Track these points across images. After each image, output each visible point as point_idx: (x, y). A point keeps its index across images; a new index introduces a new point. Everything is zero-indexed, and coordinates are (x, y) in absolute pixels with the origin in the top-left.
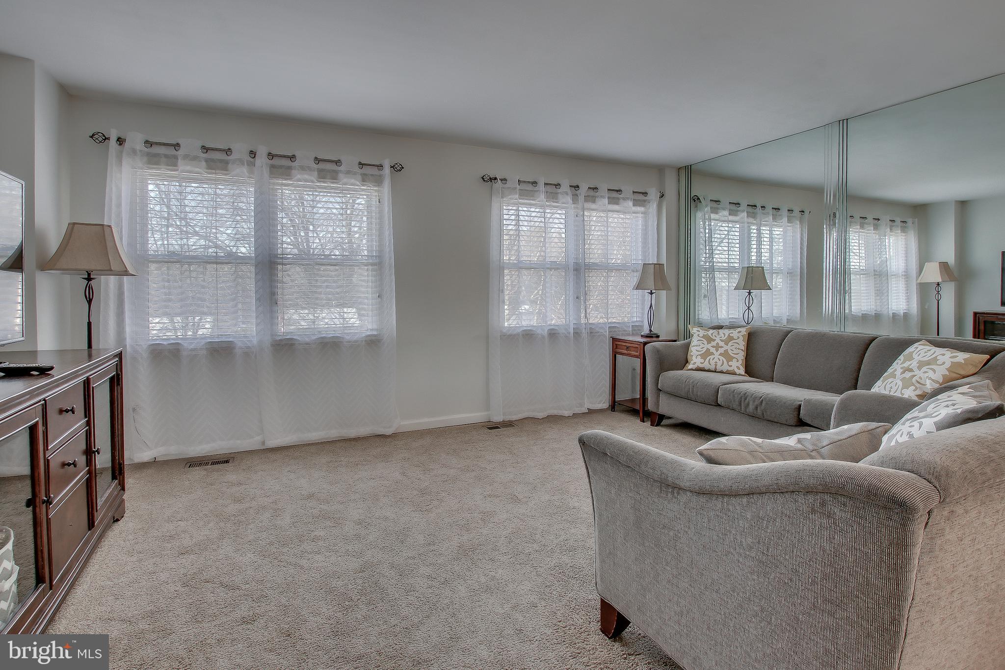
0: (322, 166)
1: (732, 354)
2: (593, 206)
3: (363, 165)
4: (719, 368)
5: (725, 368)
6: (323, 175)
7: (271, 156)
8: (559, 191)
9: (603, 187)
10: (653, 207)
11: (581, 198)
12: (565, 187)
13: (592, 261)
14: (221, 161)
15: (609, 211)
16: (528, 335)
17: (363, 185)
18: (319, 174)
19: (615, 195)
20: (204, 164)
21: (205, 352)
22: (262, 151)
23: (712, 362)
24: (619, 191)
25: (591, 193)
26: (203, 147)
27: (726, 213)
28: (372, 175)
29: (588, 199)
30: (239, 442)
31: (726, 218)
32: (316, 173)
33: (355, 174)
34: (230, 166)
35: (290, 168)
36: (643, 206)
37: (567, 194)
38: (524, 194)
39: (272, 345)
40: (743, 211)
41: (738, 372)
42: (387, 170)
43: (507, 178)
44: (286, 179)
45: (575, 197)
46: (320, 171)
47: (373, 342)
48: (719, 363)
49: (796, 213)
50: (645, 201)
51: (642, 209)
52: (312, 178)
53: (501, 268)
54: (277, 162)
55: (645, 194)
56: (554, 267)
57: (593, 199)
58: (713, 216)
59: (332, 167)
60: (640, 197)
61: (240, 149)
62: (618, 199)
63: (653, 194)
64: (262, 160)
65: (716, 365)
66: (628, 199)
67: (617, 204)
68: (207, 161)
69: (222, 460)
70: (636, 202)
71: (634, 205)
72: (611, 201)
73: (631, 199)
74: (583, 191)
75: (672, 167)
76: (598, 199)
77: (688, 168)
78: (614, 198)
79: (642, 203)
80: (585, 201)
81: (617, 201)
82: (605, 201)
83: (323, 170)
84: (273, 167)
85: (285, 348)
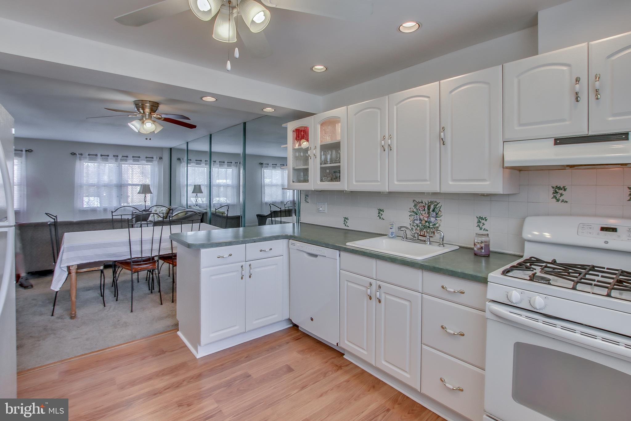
2: (126, 163)
8: (108, 158)
9: (130, 156)
10: (156, 163)
11: (119, 160)
12: (111, 156)
15: (134, 164)
24: (139, 157)
25: (124, 158)
28: (19, 154)
29: (121, 160)
31: (194, 166)
36: (152, 162)
37: (112, 159)
38: (91, 159)
40: (203, 163)
42: (24, 152)
43: (83, 153)
45: (116, 159)
49: (233, 164)
50: (152, 160)
53: (81, 186)
55: (152, 158)
57: (126, 160)
58: (188, 165)
60: (149, 159)
62: (139, 160)
63: (156, 158)
66: (142, 160)
67: (139, 162)
70: (147, 161)
71: (147, 162)
72: (134, 160)
73: (145, 160)
74: (120, 157)
75: (166, 148)
76: (128, 160)
77: (171, 149)
78: (136, 160)
79: (151, 161)
80: (121, 161)
81: (138, 161)
82: (131, 161)
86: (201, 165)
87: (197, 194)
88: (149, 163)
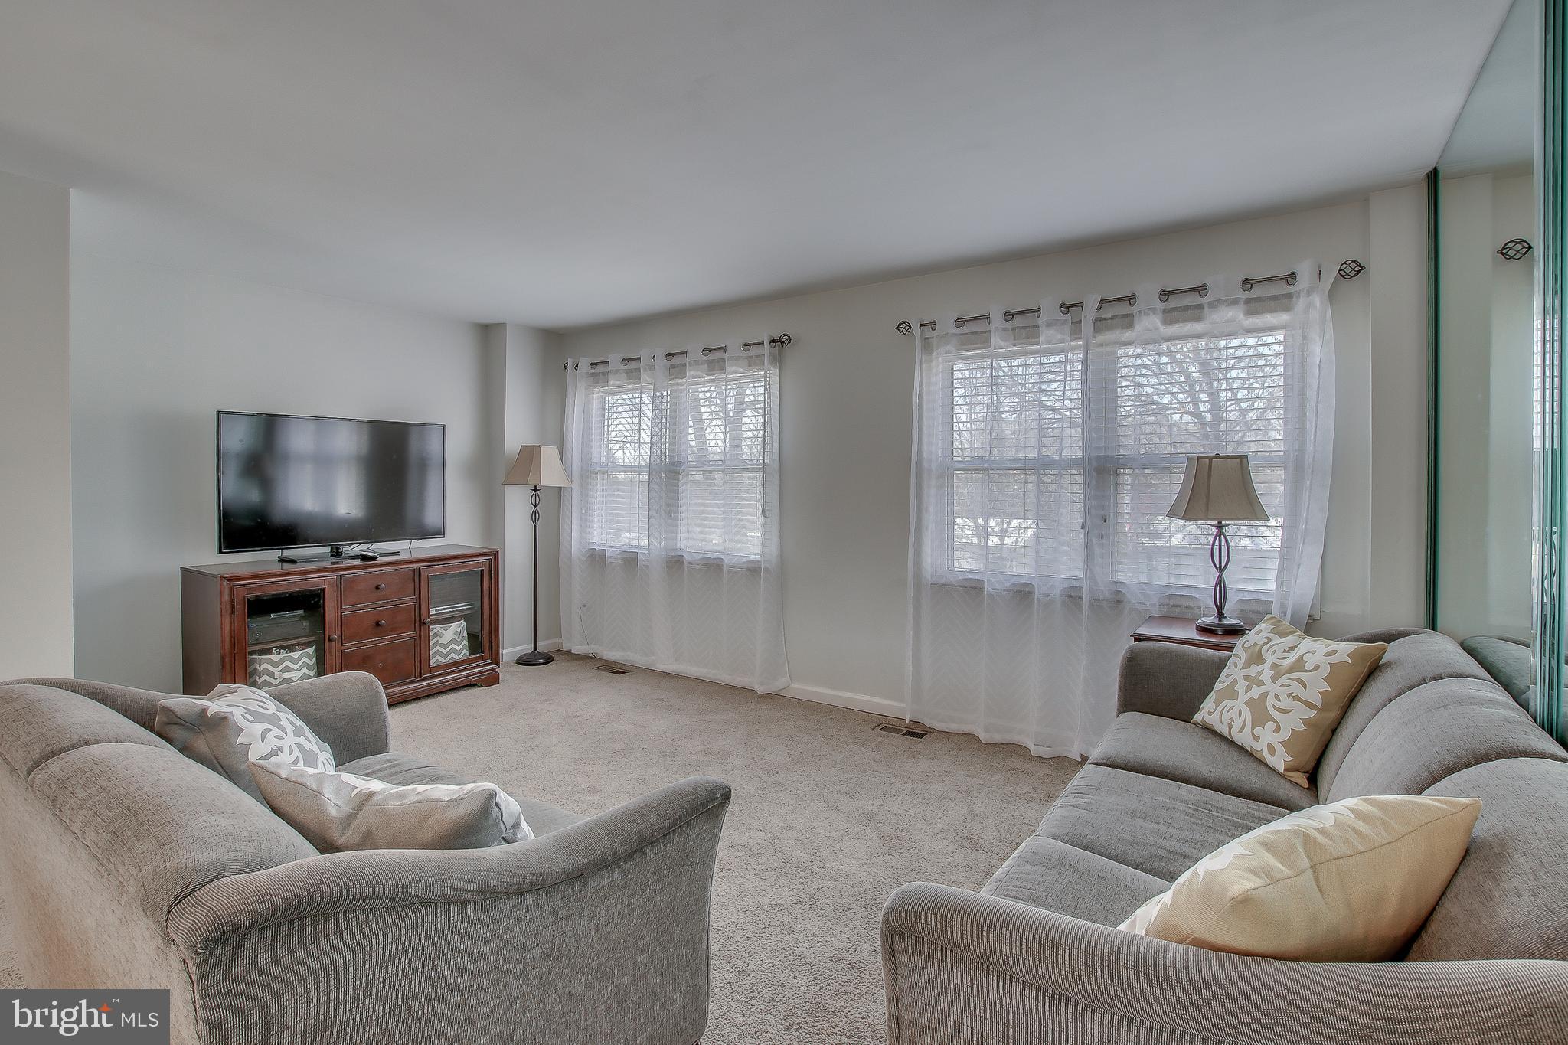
0: (710, 356)
1: (1270, 709)
2: (1127, 335)
3: (750, 345)
4: (1238, 738)
5: (1244, 739)
6: (711, 367)
7: (668, 356)
8: (1038, 321)
12: (1050, 311)
13: (1122, 452)
14: (635, 370)
16: (973, 589)
17: (748, 371)
18: (709, 367)
19: (1184, 302)
20: (625, 376)
21: (620, 561)
22: (660, 353)
23: (1226, 716)
24: (1202, 289)
25: (1116, 309)
26: (623, 360)
28: (755, 357)
29: (1100, 326)
30: (639, 657)
32: (706, 365)
33: (739, 358)
34: (640, 373)
35: (684, 365)
36: (1287, 309)
37: (1055, 324)
38: (964, 341)
39: (668, 560)
41: (1270, 760)
42: (767, 348)
44: (681, 378)
45: (1075, 327)
46: (710, 363)
48: (1238, 724)
51: (1284, 317)
52: (699, 373)
54: (674, 361)
55: (1288, 278)
57: (1126, 322)
59: (721, 355)
60: (1268, 291)
61: (645, 355)
62: (1200, 307)
63: (1318, 274)
64: (661, 362)
65: (1230, 726)
66: (1226, 302)
67: (1198, 319)
68: (627, 372)
69: (618, 670)
70: (1254, 307)
71: (1250, 313)
72: (1171, 316)
73: (1234, 302)
74: (1090, 311)
76: (1136, 319)
78: (1187, 308)
79: (1283, 302)
80: (1097, 330)
81: (1195, 313)
82: (1156, 320)
83: (713, 361)
84: (672, 367)
85: (675, 563)
88: (1270, 319)
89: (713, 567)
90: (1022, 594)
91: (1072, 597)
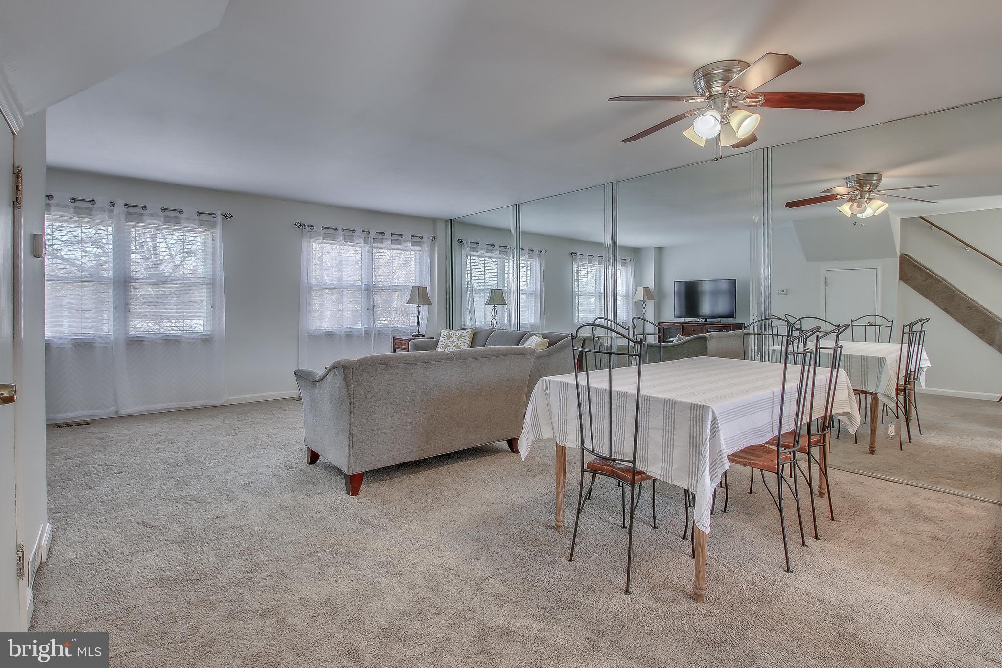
0: (167, 213)
2: (381, 245)
3: (200, 213)
6: (168, 220)
7: (127, 206)
8: (354, 234)
9: (388, 233)
10: (426, 248)
11: (371, 240)
12: (359, 232)
13: (380, 284)
14: (86, 208)
15: (393, 249)
16: (330, 335)
17: (200, 228)
18: (165, 219)
19: (398, 238)
20: (72, 210)
22: (120, 203)
24: (400, 235)
25: (380, 236)
26: (72, 198)
27: (483, 251)
28: (207, 221)
29: (377, 240)
30: (97, 411)
31: (483, 255)
32: (163, 219)
33: (194, 220)
34: (93, 212)
35: (142, 215)
36: (420, 246)
37: (360, 237)
38: (327, 237)
39: (126, 341)
40: (496, 250)
42: (219, 218)
43: (314, 225)
44: (138, 223)
45: (367, 240)
46: (166, 217)
47: (207, 340)
49: (536, 252)
50: (420, 242)
51: (418, 248)
52: (160, 222)
53: (309, 288)
54: (131, 210)
55: (421, 237)
56: (351, 287)
57: (381, 241)
58: (472, 253)
59: (177, 214)
60: (417, 240)
61: (102, 201)
62: (400, 240)
63: (427, 238)
64: (119, 209)
66: (407, 241)
67: (400, 244)
68: (75, 208)
69: (84, 423)
70: (413, 243)
71: (412, 245)
72: (395, 242)
73: (410, 241)
74: (373, 234)
75: (441, 219)
76: (384, 241)
77: (451, 221)
78: (397, 240)
79: (419, 244)
80: (375, 242)
81: (400, 242)
82: (390, 242)
83: (168, 217)
84: (128, 213)
85: (136, 343)
86: (492, 253)
87: (494, 307)
88: (416, 248)
89: (172, 342)
90: (349, 335)
91: (367, 334)
